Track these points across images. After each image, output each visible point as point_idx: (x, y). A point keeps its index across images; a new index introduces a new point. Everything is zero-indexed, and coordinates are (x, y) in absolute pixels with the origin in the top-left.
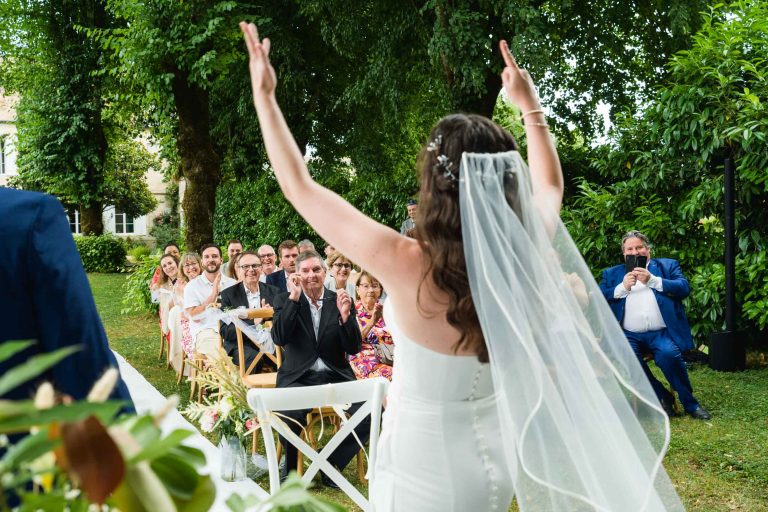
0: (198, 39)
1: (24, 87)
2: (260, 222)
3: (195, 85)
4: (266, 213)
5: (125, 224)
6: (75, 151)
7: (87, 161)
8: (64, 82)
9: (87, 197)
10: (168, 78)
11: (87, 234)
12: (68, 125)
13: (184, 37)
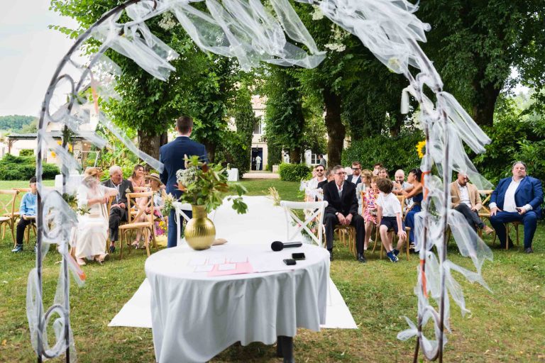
0: (334, 72)
1: (269, 94)
2: (375, 159)
3: (333, 93)
4: (378, 155)
5: (316, 159)
6: (288, 123)
7: (293, 128)
8: (285, 91)
9: (294, 145)
10: (321, 90)
11: (293, 163)
12: (286, 111)
13: (328, 72)
